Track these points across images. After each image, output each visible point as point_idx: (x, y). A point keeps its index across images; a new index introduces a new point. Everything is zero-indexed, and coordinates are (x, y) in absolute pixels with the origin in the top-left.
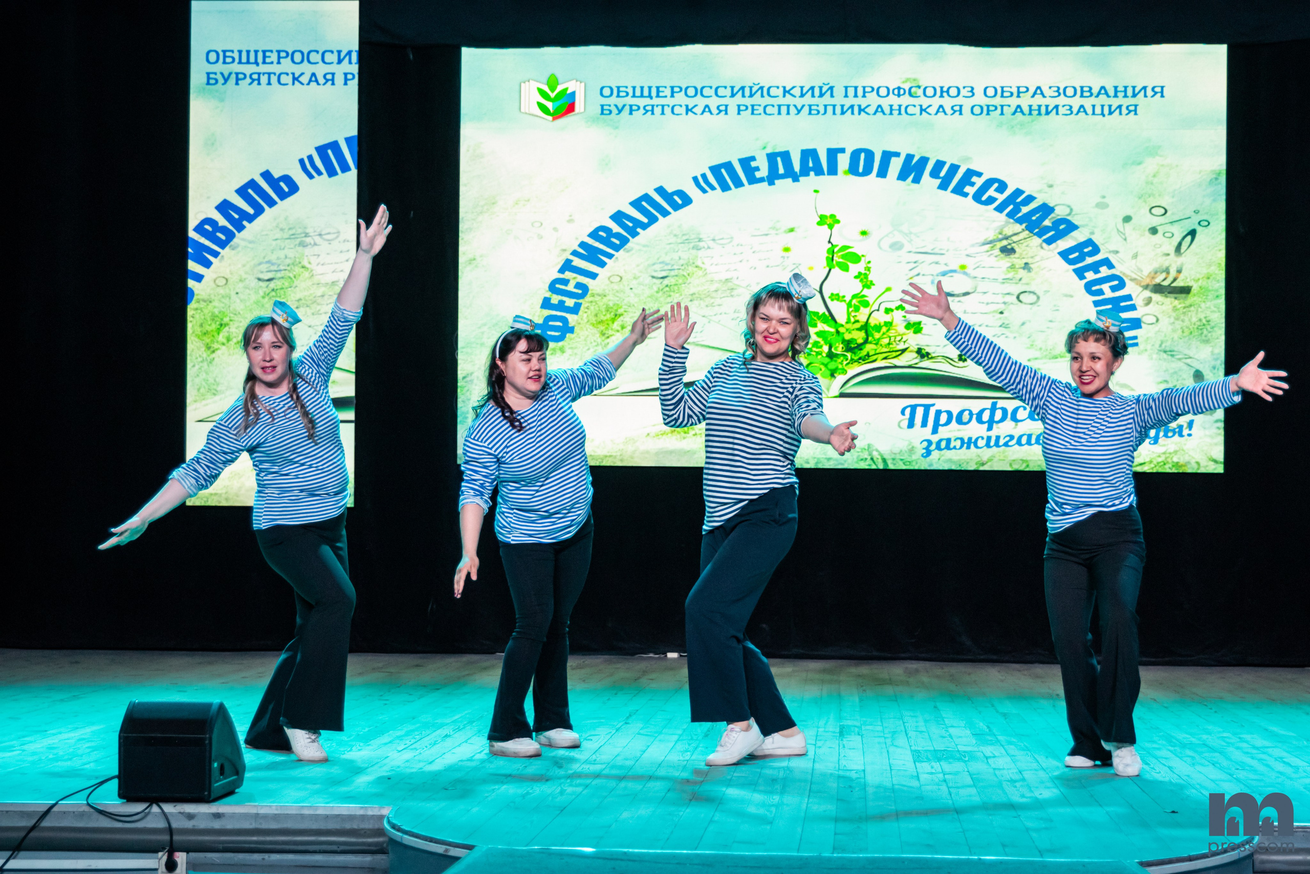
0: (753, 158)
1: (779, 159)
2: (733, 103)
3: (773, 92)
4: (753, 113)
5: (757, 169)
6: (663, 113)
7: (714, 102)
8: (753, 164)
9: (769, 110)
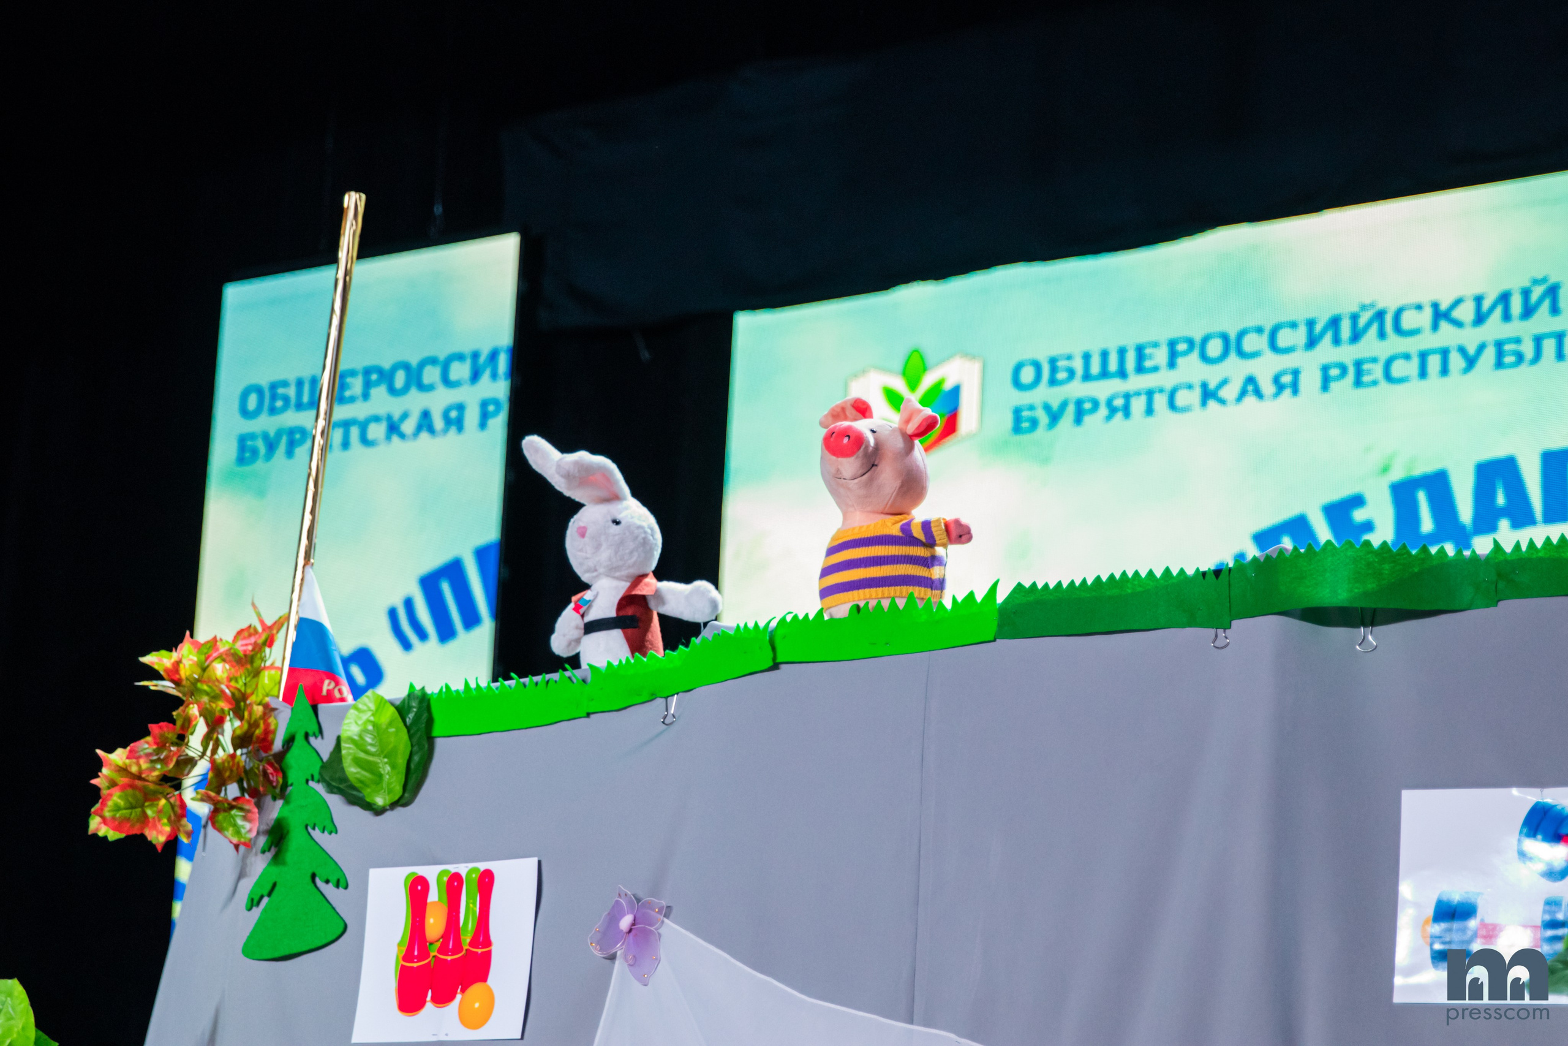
0: (1357, 501)
1: (1422, 497)
2: (1310, 363)
3: (1409, 320)
4: (1358, 383)
5: (1368, 526)
6: (1150, 411)
7: (1266, 367)
8: (1359, 515)
9: (1397, 369)
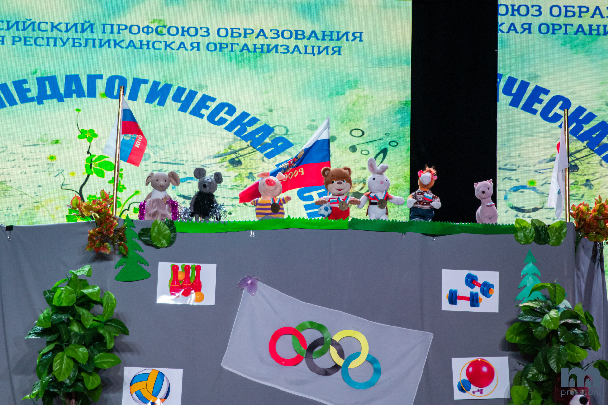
0: (25, 81)
1: (47, 83)
2: (8, 35)
3: (43, 26)
4: (25, 44)
5: (29, 90)
8: (25, 86)
9: (39, 41)
